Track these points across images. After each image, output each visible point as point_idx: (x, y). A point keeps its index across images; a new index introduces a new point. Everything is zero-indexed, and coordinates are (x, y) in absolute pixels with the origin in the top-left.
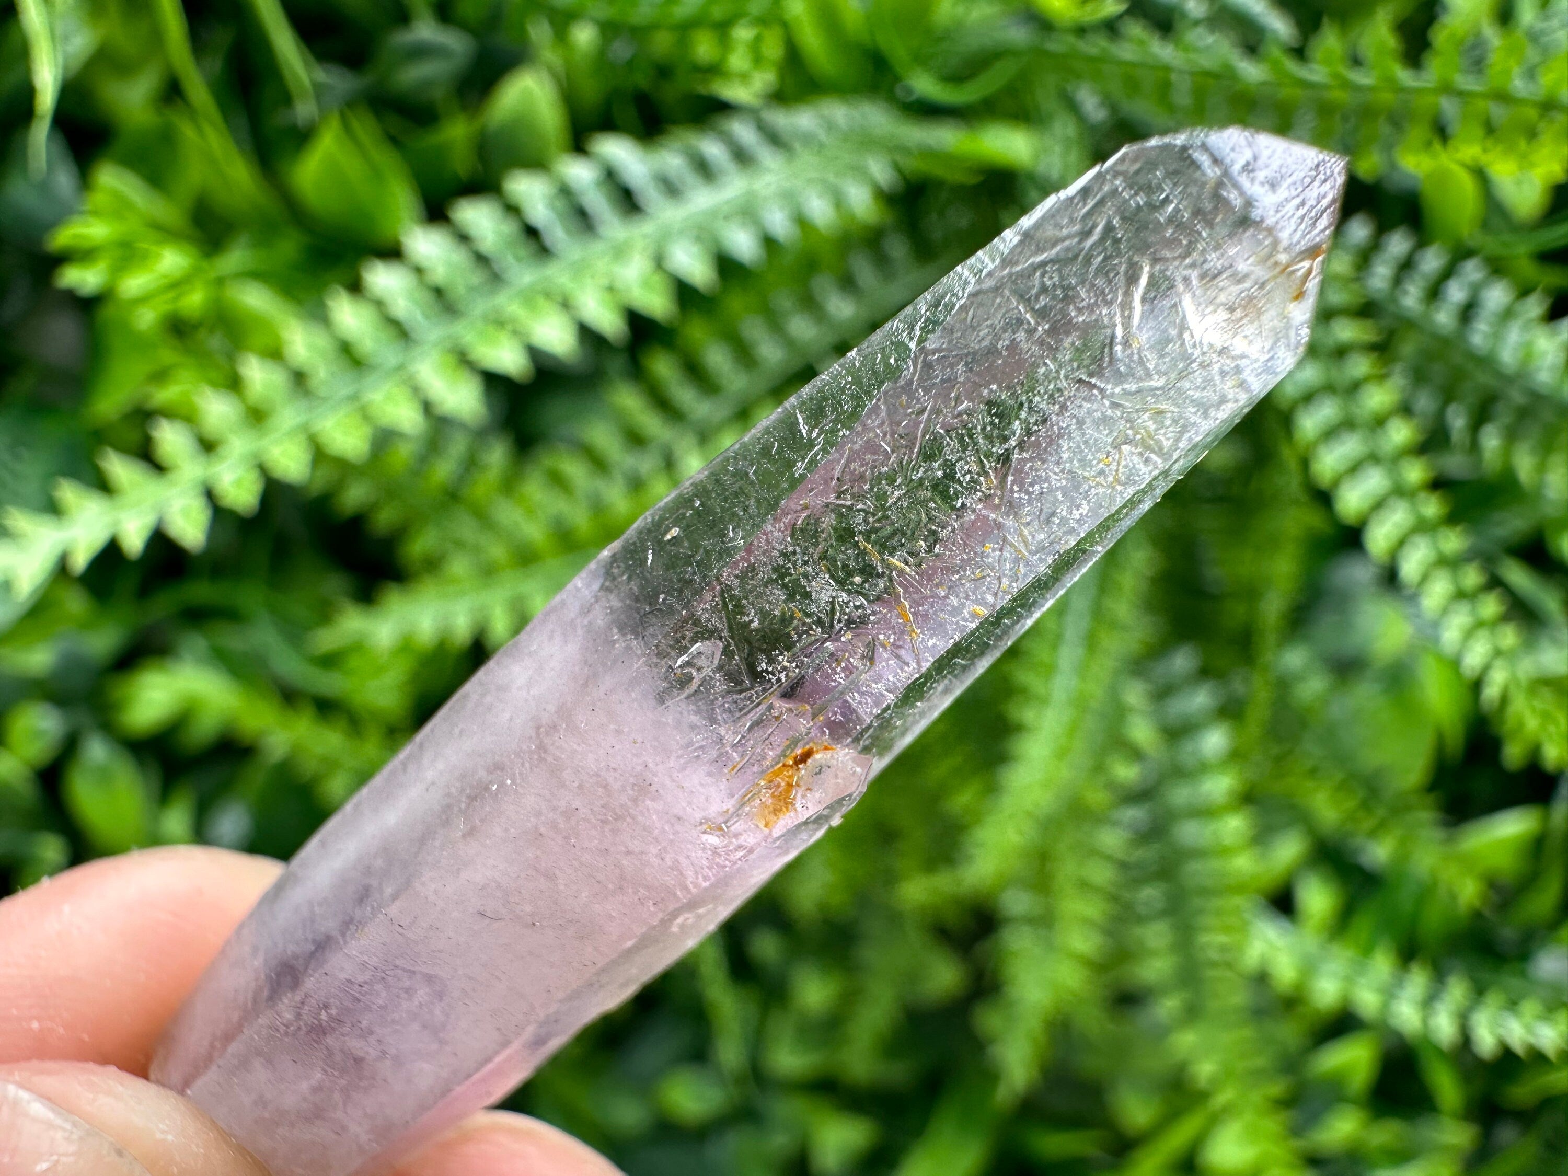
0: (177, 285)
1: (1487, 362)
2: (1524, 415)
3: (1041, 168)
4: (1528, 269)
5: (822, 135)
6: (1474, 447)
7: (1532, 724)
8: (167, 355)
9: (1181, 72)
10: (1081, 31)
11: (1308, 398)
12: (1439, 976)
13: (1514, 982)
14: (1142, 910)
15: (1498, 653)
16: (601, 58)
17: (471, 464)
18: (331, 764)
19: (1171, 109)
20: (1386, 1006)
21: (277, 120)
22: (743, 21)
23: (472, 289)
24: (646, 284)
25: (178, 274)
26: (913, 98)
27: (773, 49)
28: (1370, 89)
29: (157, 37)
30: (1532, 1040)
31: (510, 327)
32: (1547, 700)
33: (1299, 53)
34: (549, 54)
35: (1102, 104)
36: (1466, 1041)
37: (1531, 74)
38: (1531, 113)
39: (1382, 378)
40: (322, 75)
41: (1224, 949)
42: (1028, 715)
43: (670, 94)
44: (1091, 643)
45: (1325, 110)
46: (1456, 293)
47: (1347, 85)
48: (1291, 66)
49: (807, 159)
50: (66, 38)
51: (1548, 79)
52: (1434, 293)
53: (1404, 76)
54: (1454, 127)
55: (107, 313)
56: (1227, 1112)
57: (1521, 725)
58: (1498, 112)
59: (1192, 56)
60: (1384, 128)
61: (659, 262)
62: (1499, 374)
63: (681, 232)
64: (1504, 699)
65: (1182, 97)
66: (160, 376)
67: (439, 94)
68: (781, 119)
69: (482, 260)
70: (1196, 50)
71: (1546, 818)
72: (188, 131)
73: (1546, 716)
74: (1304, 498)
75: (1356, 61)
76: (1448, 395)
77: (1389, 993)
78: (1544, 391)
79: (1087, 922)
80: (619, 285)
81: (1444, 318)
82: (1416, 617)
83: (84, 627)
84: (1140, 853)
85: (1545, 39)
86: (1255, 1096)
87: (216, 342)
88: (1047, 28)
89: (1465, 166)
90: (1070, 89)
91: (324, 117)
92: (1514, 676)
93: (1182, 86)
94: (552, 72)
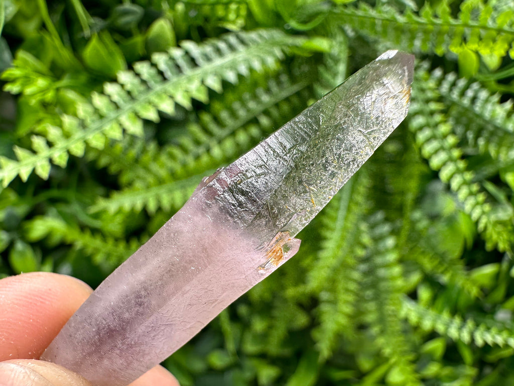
0: (43, 91)
1: (480, 116)
2: (492, 134)
4: (494, 85)
5: (259, 40)
6: (476, 144)
7: (495, 237)
8: (41, 114)
9: (378, 19)
10: (345, 6)
11: (421, 128)
12: (464, 320)
13: (489, 321)
14: (367, 298)
15: (483, 213)
16: (186, 13)
17: (144, 151)
18: (97, 250)
19: (376, 32)
20: (446, 330)
21: (78, 36)
22: (233, 3)
23: (140, 92)
24: (198, 90)
25: (44, 87)
26: (289, 28)
27: (243, 12)
28: (441, 25)
29: (37, 8)
30: (495, 341)
31: (152, 104)
32: (499, 228)
33: (417, 13)
34: (169, 14)
35: (353, 31)
36: (473, 340)
37: (494, 20)
38: (494, 33)
39: (445, 122)
40: (92, 21)
41: (394, 310)
42: (327, 234)
43: (209, 27)
44: (349, 209)
45: (426, 32)
46: (470, 93)
47: (433, 24)
48: (415, 18)
49: (253, 49)
50: (6, 8)
51: (499, 22)
52: (463, 94)
53: (452, 21)
54: (469, 38)
55: (22, 100)
56: (395, 364)
57: (491, 237)
58: (483, 33)
59: (383, 15)
60: (446, 37)
61: (203, 82)
62: (484, 120)
63: (211, 73)
64: (485, 228)
65: (379, 28)
66: (39, 121)
67: (133, 26)
68: (244, 35)
69: (144, 82)
70: (383, 12)
71: (500, 267)
72: (47, 38)
73: (499, 233)
74: (420, 161)
75: (436, 16)
76: (467, 128)
77: (448, 326)
78: (499, 126)
79: (348, 302)
80: (189, 90)
81: (466, 102)
82: (457, 201)
83: (15, 205)
84: (365, 280)
85: (499, 9)
86: (404, 359)
87: (57, 110)
88: (334, 5)
89: (472, 51)
90: (343, 26)
91: (93, 35)
92: (489, 220)
93: (379, 24)
94: (169, 20)
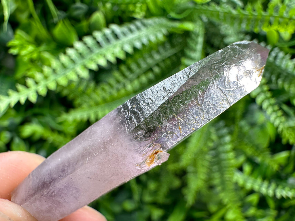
0: (31, 53)
1: (279, 67)
2: (286, 77)
3: (195, 30)
4: (287, 49)
5: (153, 25)
6: (277, 83)
7: (287, 135)
8: (30, 66)
9: (221, 12)
10: (202, 4)
12: (270, 183)
13: (284, 184)
14: (214, 171)
15: (281, 122)
16: (112, 10)
17: (87, 86)
19: (220, 19)
20: (260, 188)
21: (50, 22)
22: (138, 3)
23: (87, 53)
24: (120, 53)
25: (32, 51)
26: (171, 17)
27: (144, 8)
28: (257, 16)
29: (28, 6)
30: (287, 195)
31: (94, 61)
32: (290, 131)
33: (243, 9)
34: (102, 9)
35: (207, 18)
36: (275, 196)
37: (287, 12)
38: (287, 20)
40: (59, 13)
41: (229, 178)
43: (125, 16)
45: (248, 20)
46: (273, 54)
47: (252, 15)
48: (242, 11)
49: (151, 29)
50: (11, 6)
51: (290, 14)
52: (270, 54)
53: (263, 13)
54: (273, 23)
55: (19, 58)
56: (230, 208)
57: (285, 136)
58: (281, 20)
59: (223, 9)
60: (260, 23)
61: (122, 48)
62: (281, 70)
63: (126, 43)
64: (282, 131)
65: (222, 17)
66: (28, 70)
67: (81, 17)
68: (145, 21)
69: (89, 48)
71: (290, 153)
72: (33, 24)
73: (290, 134)
75: (254, 10)
76: (272, 73)
77: (261, 186)
78: (290, 73)
79: (203, 173)
80: (115, 53)
81: (271, 59)
82: (266, 115)
83: (14, 117)
84: (214, 160)
85: (290, 6)
86: (235, 206)
87: (39, 64)
88: (195, 4)
89: (275, 30)
90: (201, 16)
91: (59, 21)
92: (284, 127)
93: (222, 15)
94: (103, 12)
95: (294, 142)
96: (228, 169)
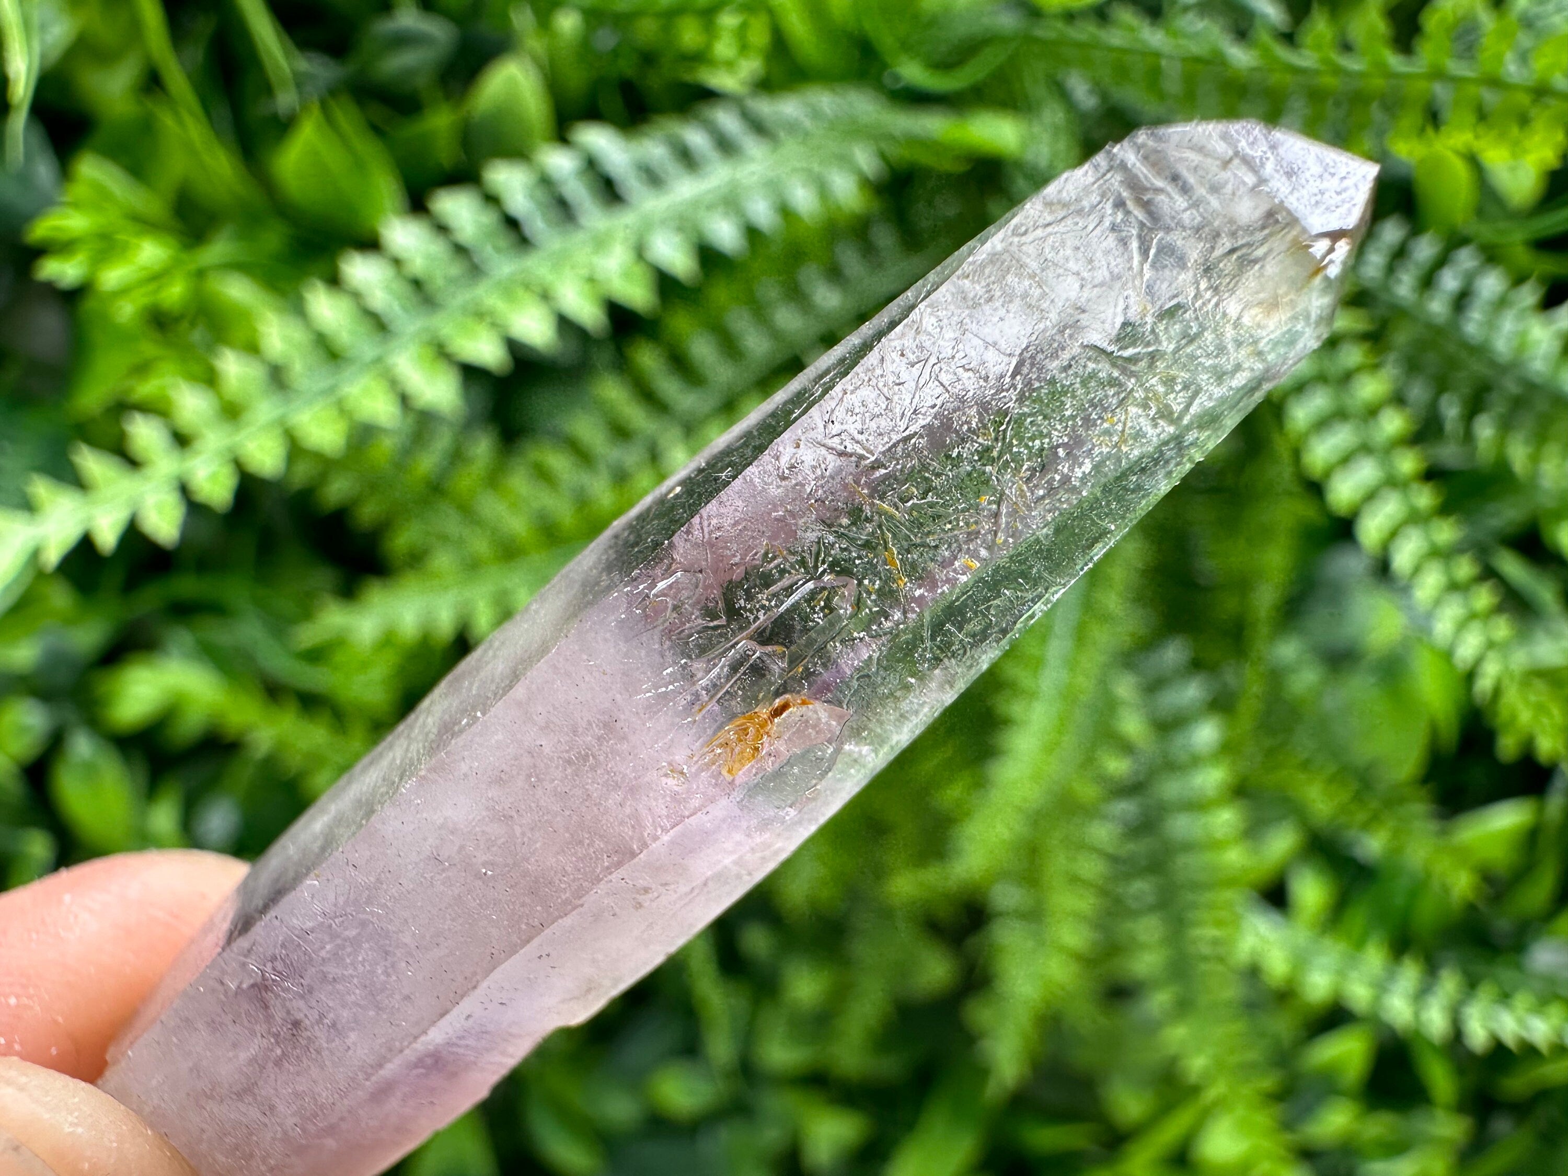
0: (157, 277)
1: (1480, 350)
2: (1519, 404)
3: (1029, 156)
4: (1523, 256)
5: (808, 123)
6: (1468, 437)
7: (1525, 716)
8: (148, 348)
9: (1170, 57)
10: (1070, 16)
11: (1300, 388)
12: (1431, 970)
13: (1507, 975)
14: (1134, 905)
15: (1491, 645)
16: (585, 45)
17: (457, 457)
18: (316, 760)
19: (1162, 96)
20: (1377, 999)
21: (258, 110)
22: (728, 8)
23: (451, 281)
24: (626, 275)
25: (157, 268)
26: (899, 86)
27: (759, 36)
28: (1360, 75)
29: (135, 28)
30: (1525, 1034)
31: (488, 320)
32: (1540, 692)
33: (1289, 38)
34: (534, 43)
35: (1091, 92)
36: (1457, 1035)
37: (1524, 58)
38: (1524, 99)
39: (1375, 368)
40: (304, 64)
41: (1215, 942)
42: (1016, 709)
43: (654, 82)
44: (1080, 636)
45: (1316, 96)
46: (1450, 281)
47: (1338, 71)
48: (1282, 52)
49: (791, 148)
50: (43, 28)
51: (1540, 64)
52: (1428, 281)
53: (1395, 61)
54: (1447, 114)
55: (89, 305)
56: (1220, 1105)
57: (1514, 717)
58: (1490, 97)
59: (1183, 42)
60: (1376, 113)
61: (640, 252)
62: (1493, 364)
63: (663, 222)
64: (1497, 692)
65: (1173, 85)
66: (142, 369)
67: (422, 82)
68: (765, 107)
69: (460, 250)
70: (1186, 36)
71: (1540, 810)
72: (166, 120)
73: (1540, 709)
74: (1296, 489)
75: (1346, 47)
76: (1441, 385)
77: (1381, 987)
78: (1538, 380)
79: (1078, 916)
80: (600, 276)
81: (1438, 307)
82: (1409, 609)
83: (69, 622)
84: (1131, 847)
85: (1540, 24)
86: (1247, 1090)
87: (197, 335)
88: (1035, 13)
89: (1458, 153)
90: (1059, 77)
91: (305, 107)
92: (1507, 668)
93: (1173, 72)
94: (536, 60)
95: (1561, 748)
96: (1209, 896)
